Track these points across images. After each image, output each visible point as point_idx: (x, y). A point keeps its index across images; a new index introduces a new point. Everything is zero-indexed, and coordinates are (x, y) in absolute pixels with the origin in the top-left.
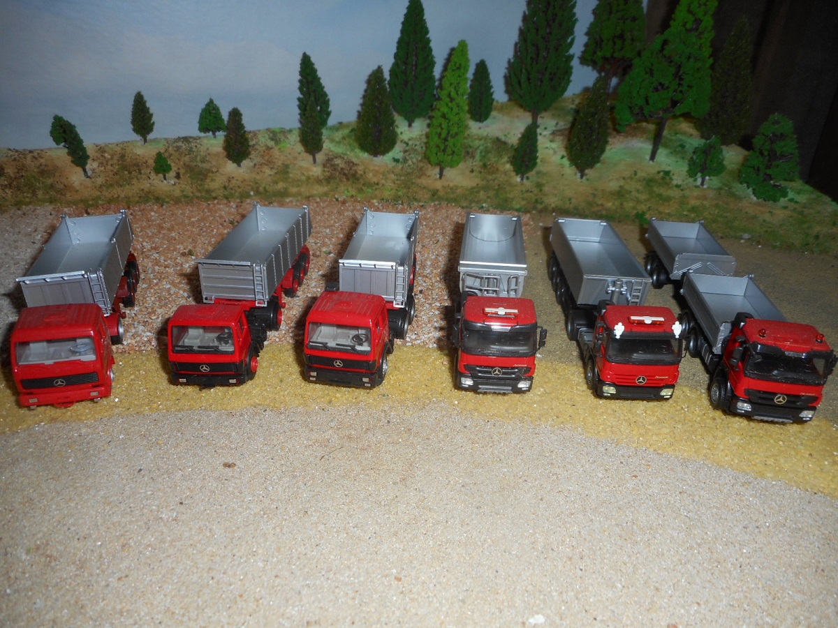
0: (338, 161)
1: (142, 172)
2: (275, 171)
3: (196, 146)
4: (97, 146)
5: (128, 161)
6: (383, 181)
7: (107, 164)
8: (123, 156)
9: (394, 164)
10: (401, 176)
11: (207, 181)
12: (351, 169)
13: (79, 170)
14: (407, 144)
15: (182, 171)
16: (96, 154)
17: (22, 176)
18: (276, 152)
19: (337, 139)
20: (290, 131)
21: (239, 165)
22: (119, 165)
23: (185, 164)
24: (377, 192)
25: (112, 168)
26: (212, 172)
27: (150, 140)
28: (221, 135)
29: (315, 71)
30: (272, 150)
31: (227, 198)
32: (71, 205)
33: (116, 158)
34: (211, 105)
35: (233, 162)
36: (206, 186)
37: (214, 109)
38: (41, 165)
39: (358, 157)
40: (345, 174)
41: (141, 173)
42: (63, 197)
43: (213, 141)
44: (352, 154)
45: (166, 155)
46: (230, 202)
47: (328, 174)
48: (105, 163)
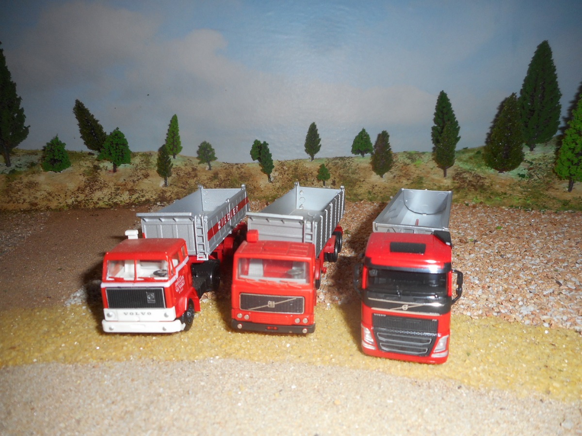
0: (466, 175)
1: (308, 179)
2: (411, 181)
3: (349, 163)
4: (279, 162)
5: (299, 172)
6: (510, 192)
7: (284, 174)
8: (296, 169)
9: (520, 178)
10: (527, 188)
11: (356, 187)
12: (478, 182)
13: (265, 176)
14: (531, 163)
15: (337, 180)
16: (278, 167)
17: (229, 179)
18: (412, 168)
19: (465, 159)
20: (423, 153)
21: (382, 177)
22: (292, 174)
23: (339, 175)
24: (505, 201)
25: (288, 176)
26: (360, 181)
27: (316, 159)
28: (368, 155)
29: (450, 105)
30: (409, 166)
31: (371, 200)
32: (257, 200)
33: (291, 169)
34: (363, 133)
35: (377, 174)
36: (355, 191)
37: (365, 136)
38: (241, 173)
39: (485, 173)
40: (473, 185)
41: (307, 181)
42: (252, 195)
43: (362, 160)
44: (479, 170)
45: (327, 167)
46: (373, 203)
47: (457, 185)
48: (283, 173)
